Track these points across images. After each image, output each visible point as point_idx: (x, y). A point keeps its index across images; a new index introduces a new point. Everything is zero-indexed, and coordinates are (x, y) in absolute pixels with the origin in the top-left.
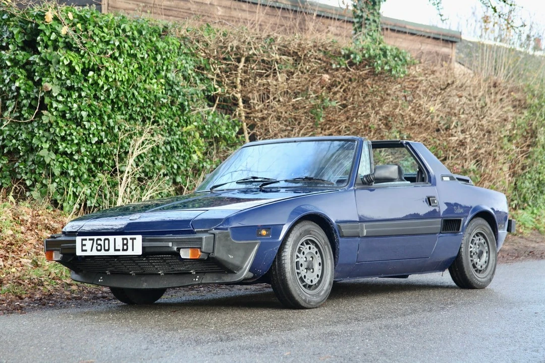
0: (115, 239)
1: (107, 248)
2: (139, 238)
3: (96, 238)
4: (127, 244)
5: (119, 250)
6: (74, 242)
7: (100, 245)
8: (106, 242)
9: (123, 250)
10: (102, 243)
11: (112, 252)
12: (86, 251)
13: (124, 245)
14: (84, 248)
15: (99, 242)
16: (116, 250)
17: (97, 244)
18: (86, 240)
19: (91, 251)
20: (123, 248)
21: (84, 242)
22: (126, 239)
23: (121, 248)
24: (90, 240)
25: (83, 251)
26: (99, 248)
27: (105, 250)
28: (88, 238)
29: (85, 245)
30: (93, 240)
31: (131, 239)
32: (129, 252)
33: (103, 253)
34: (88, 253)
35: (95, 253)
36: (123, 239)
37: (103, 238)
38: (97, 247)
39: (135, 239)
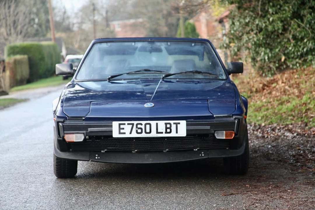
0: (157, 124)
1: (148, 131)
2: (183, 123)
3: (135, 123)
4: (170, 128)
5: (162, 133)
6: (111, 126)
7: (141, 129)
8: (148, 126)
9: (166, 132)
10: (143, 127)
11: (154, 134)
12: (125, 133)
13: (166, 128)
14: (122, 131)
15: (139, 126)
16: (157, 133)
17: (137, 127)
18: (124, 124)
19: (131, 133)
20: (166, 130)
21: (122, 126)
22: (170, 124)
23: (164, 131)
24: (128, 124)
25: (120, 133)
26: (139, 131)
27: (146, 133)
28: (126, 122)
29: (123, 129)
30: (133, 124)
31: (174, 123)
32: (173, 134)
33: (144, 135)
34: (128, 135)
35: (134, 135)
36: (166, 124)
37: (144, 122)
38: (137, 131)
39: (179, 123)
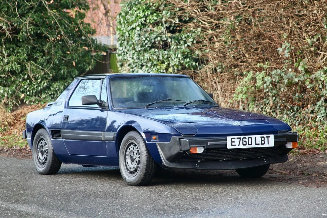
0: (256, 137)
2: (272, 136)
3: (242, 137)
4: (264, 140)
5: (259, 144)
6: (226, 140)
7: (246, 141)
8: (250, 139)
9: (262, 144)
10: (247, 140)
11: (254, 146)
12: (235, 145)
13: (262, 141)
14: (233, 144)
15: (244, 140)
16: (256, 144)
17: (243, 141)
18: (235, 138)
19: (239, 145)
21: (233, 140)
22: (264, 137)
23: (260, 143)
24: (237, 138)
25: (232, 145)
26: (245, 143)
27: (249, 144)
28: (236, 137)
29: (234, 142)
30: (240, 138)
31: (266, 137)
32: (266, 145)
33: (247, 146)
34: (237, 147)
35: (241, 146)
36: (261, 137)
37: (247, 137)
38: (243, 143)
39: (269, 137)
